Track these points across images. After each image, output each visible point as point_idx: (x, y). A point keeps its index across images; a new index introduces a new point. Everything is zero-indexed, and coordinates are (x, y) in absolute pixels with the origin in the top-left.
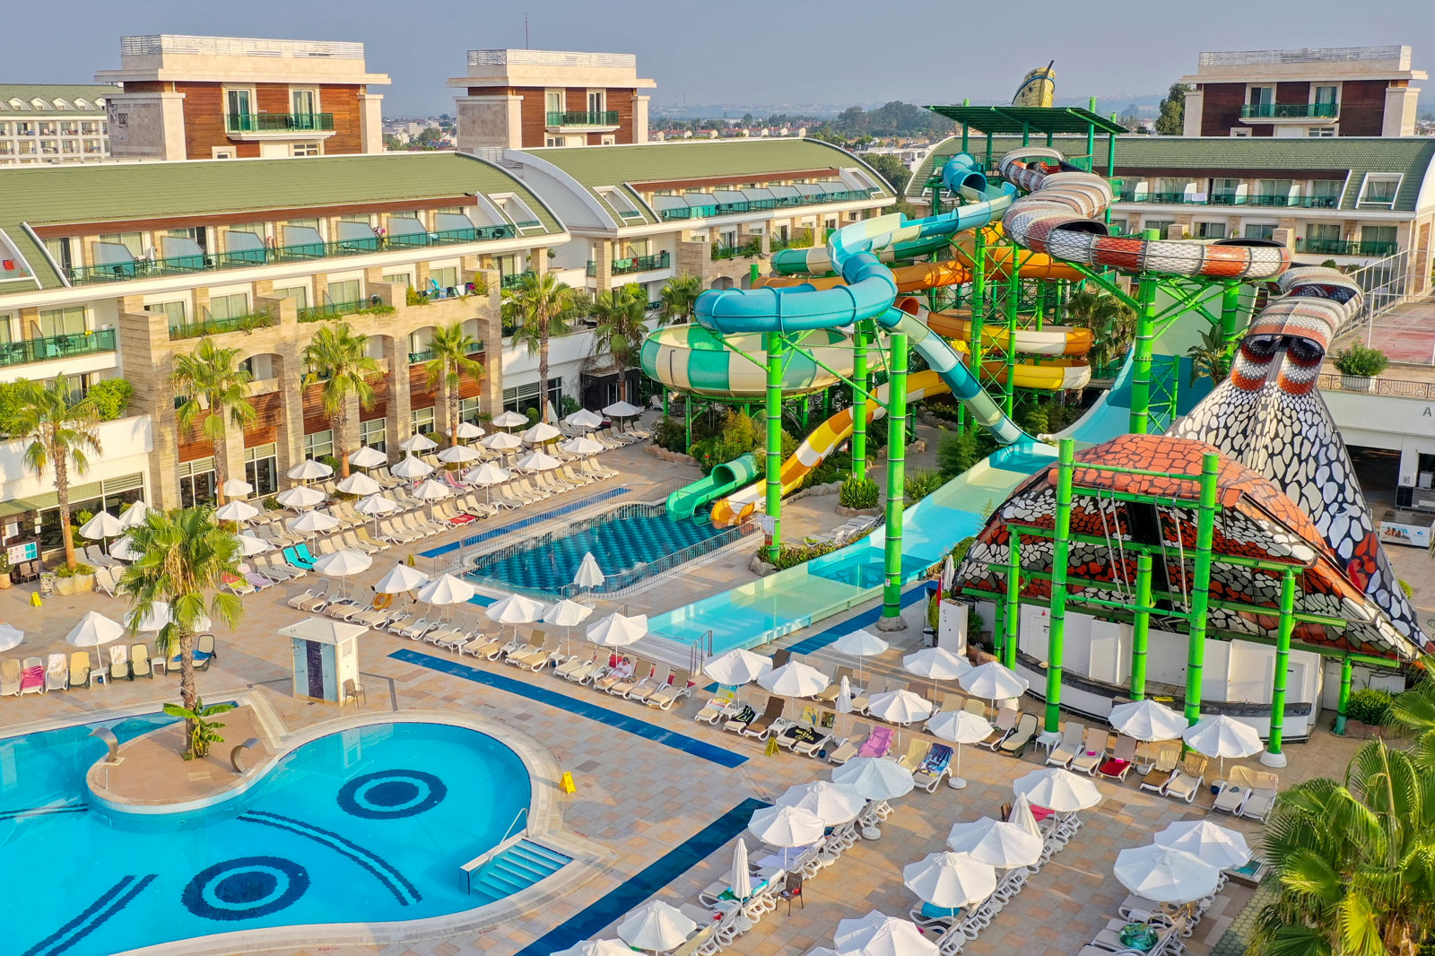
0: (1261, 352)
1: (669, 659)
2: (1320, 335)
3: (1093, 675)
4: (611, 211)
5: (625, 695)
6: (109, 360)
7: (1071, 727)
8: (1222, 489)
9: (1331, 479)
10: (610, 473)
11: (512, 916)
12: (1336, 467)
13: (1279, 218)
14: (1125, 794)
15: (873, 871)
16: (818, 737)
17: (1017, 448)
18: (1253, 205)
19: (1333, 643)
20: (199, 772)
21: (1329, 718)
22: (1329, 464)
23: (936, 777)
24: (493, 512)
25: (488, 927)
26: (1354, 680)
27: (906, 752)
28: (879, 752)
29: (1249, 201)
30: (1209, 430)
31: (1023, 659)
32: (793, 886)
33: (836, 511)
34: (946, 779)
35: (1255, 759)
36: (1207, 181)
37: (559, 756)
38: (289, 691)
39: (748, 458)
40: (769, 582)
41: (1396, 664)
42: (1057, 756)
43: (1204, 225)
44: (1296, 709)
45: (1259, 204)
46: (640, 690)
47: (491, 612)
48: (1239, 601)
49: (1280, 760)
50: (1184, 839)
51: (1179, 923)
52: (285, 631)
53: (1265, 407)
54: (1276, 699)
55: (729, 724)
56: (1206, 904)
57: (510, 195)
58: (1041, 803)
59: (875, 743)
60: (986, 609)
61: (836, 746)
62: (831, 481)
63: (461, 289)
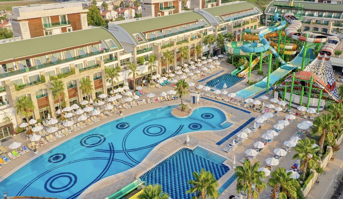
0: (323, 53)
1: (239, 99)
2: (331, 51)
3: (295, 102)
4: (218, 21)
5: (235, 104)
6: (151, 52)
7: (292, 109)
8: (314, 79)
9: (330, 74)
10: (221, 68)
11: (228, 130)
12: (331, 72)
13: (330, 20)
14: (299, 118)
15: (269, 126)
16: (260, 110)
17: (284, 65)
18: (326, 17)
19: (327, 99)
20: (185, 113)
21: (325, 108)
22: (330, 71)
23: (275, 115)
24: (206, 75)
25: (226, 131)
26: (329, 103)
27: (271, 112)
28: (268, 112)
29: (325, 17)
30: (314, 65)
31: (286, 100)
32: (260, 127)
33: (257, 75)
34: (276, 115)
35: (315, 113)
36: (318, 12)
37: (227, 112)
38: (190, 102)
39: (243, 66)
40: (249, 87)
41: (334, 102)
42: (290, 113)
43: (317, 20)
44: (321, 107)
45: (327, 17)
46: (236, 103)
47: (214, 92)
48: (315, 93)
49: (318, 114)
50: (305, 123)
51: (304, 132)
52: (190, 95)
53: (322, 62)
54: (318, 106)
55: (248, 108)
56: (307, 130)
57: (203, 19)
58: (289, 118)
59: (267, 111)
60: (281, 92)
61: (262, 111)
62: (255, 70)
63: (197, 37)
